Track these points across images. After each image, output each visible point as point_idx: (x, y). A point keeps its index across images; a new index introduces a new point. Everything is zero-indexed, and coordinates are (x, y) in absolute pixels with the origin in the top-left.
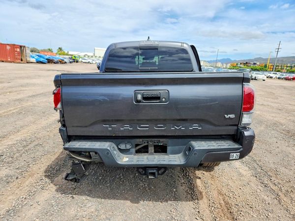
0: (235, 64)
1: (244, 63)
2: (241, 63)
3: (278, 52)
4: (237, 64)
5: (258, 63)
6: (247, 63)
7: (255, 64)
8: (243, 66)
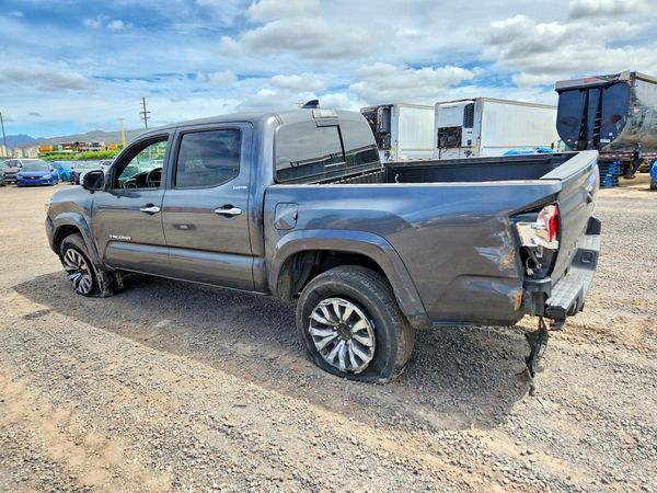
0: (51, 148)
1: (71, 145)
2: (64, 145)
3: (146, 118)
4: (55, 148)
5: (102, 144)
6: (77, 144)
7: (96, 145)
8: (71, 151)
